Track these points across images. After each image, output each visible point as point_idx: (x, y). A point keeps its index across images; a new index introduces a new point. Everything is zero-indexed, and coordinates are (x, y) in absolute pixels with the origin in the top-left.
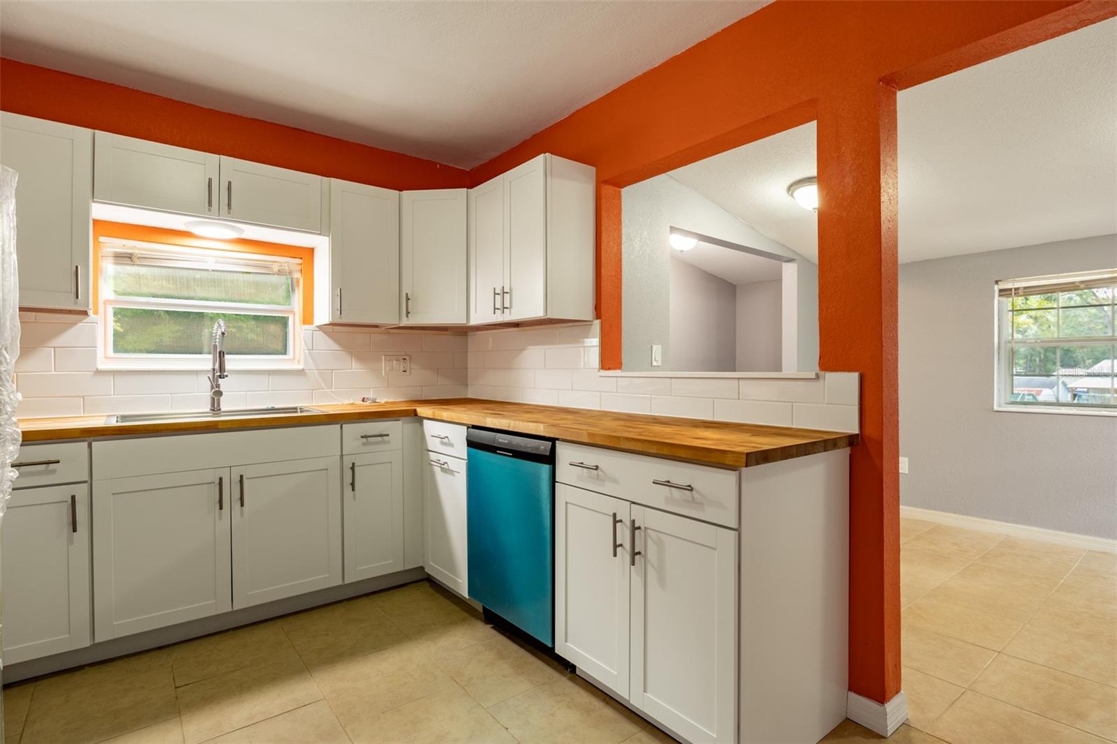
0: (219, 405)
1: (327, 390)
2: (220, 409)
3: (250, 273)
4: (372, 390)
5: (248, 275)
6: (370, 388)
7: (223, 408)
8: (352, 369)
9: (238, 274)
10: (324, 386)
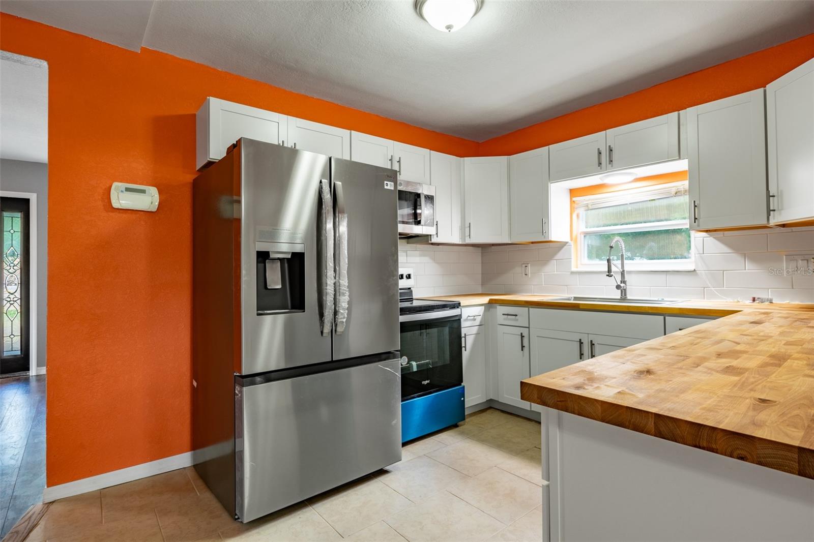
0: (625, 295)
1: (713, 288)
2: (626, 298)
3: (654, 200)
4: (770, 290)
5: (653, 201)
6: (768, 289)
7: (629, 297)
8: (745, 270)
9: (647, 202)
10: (710, 285)
